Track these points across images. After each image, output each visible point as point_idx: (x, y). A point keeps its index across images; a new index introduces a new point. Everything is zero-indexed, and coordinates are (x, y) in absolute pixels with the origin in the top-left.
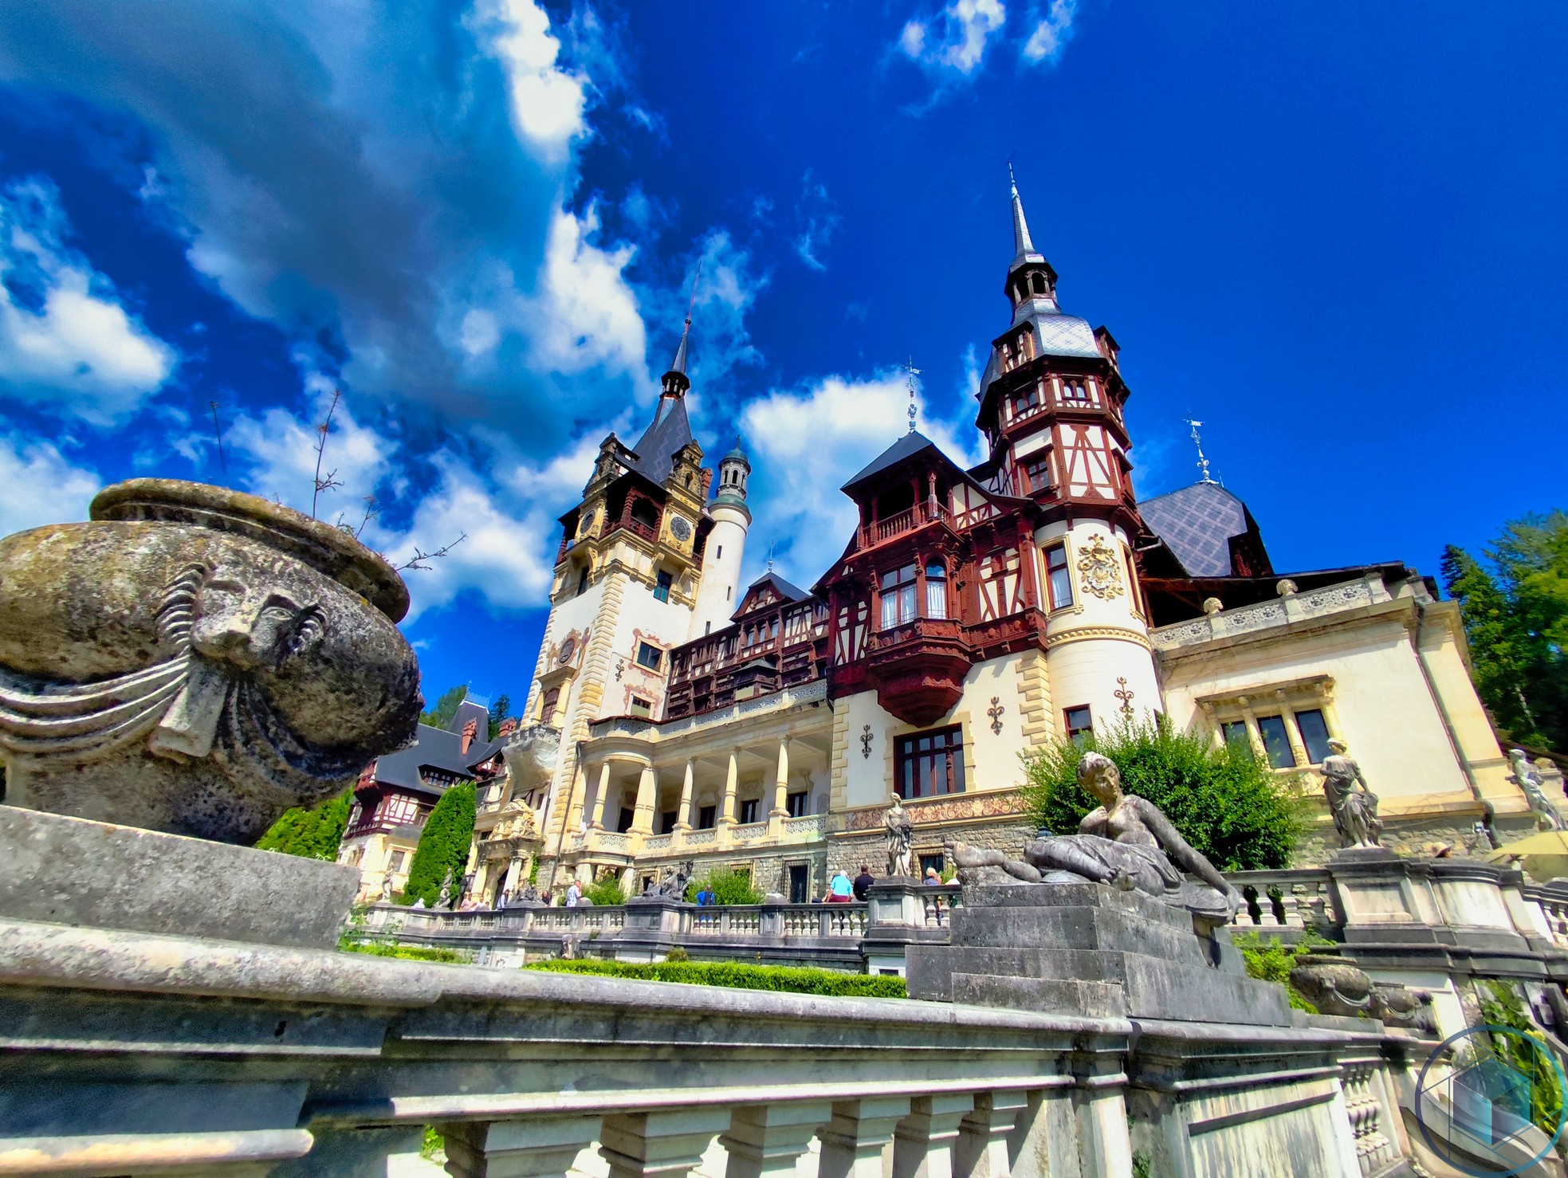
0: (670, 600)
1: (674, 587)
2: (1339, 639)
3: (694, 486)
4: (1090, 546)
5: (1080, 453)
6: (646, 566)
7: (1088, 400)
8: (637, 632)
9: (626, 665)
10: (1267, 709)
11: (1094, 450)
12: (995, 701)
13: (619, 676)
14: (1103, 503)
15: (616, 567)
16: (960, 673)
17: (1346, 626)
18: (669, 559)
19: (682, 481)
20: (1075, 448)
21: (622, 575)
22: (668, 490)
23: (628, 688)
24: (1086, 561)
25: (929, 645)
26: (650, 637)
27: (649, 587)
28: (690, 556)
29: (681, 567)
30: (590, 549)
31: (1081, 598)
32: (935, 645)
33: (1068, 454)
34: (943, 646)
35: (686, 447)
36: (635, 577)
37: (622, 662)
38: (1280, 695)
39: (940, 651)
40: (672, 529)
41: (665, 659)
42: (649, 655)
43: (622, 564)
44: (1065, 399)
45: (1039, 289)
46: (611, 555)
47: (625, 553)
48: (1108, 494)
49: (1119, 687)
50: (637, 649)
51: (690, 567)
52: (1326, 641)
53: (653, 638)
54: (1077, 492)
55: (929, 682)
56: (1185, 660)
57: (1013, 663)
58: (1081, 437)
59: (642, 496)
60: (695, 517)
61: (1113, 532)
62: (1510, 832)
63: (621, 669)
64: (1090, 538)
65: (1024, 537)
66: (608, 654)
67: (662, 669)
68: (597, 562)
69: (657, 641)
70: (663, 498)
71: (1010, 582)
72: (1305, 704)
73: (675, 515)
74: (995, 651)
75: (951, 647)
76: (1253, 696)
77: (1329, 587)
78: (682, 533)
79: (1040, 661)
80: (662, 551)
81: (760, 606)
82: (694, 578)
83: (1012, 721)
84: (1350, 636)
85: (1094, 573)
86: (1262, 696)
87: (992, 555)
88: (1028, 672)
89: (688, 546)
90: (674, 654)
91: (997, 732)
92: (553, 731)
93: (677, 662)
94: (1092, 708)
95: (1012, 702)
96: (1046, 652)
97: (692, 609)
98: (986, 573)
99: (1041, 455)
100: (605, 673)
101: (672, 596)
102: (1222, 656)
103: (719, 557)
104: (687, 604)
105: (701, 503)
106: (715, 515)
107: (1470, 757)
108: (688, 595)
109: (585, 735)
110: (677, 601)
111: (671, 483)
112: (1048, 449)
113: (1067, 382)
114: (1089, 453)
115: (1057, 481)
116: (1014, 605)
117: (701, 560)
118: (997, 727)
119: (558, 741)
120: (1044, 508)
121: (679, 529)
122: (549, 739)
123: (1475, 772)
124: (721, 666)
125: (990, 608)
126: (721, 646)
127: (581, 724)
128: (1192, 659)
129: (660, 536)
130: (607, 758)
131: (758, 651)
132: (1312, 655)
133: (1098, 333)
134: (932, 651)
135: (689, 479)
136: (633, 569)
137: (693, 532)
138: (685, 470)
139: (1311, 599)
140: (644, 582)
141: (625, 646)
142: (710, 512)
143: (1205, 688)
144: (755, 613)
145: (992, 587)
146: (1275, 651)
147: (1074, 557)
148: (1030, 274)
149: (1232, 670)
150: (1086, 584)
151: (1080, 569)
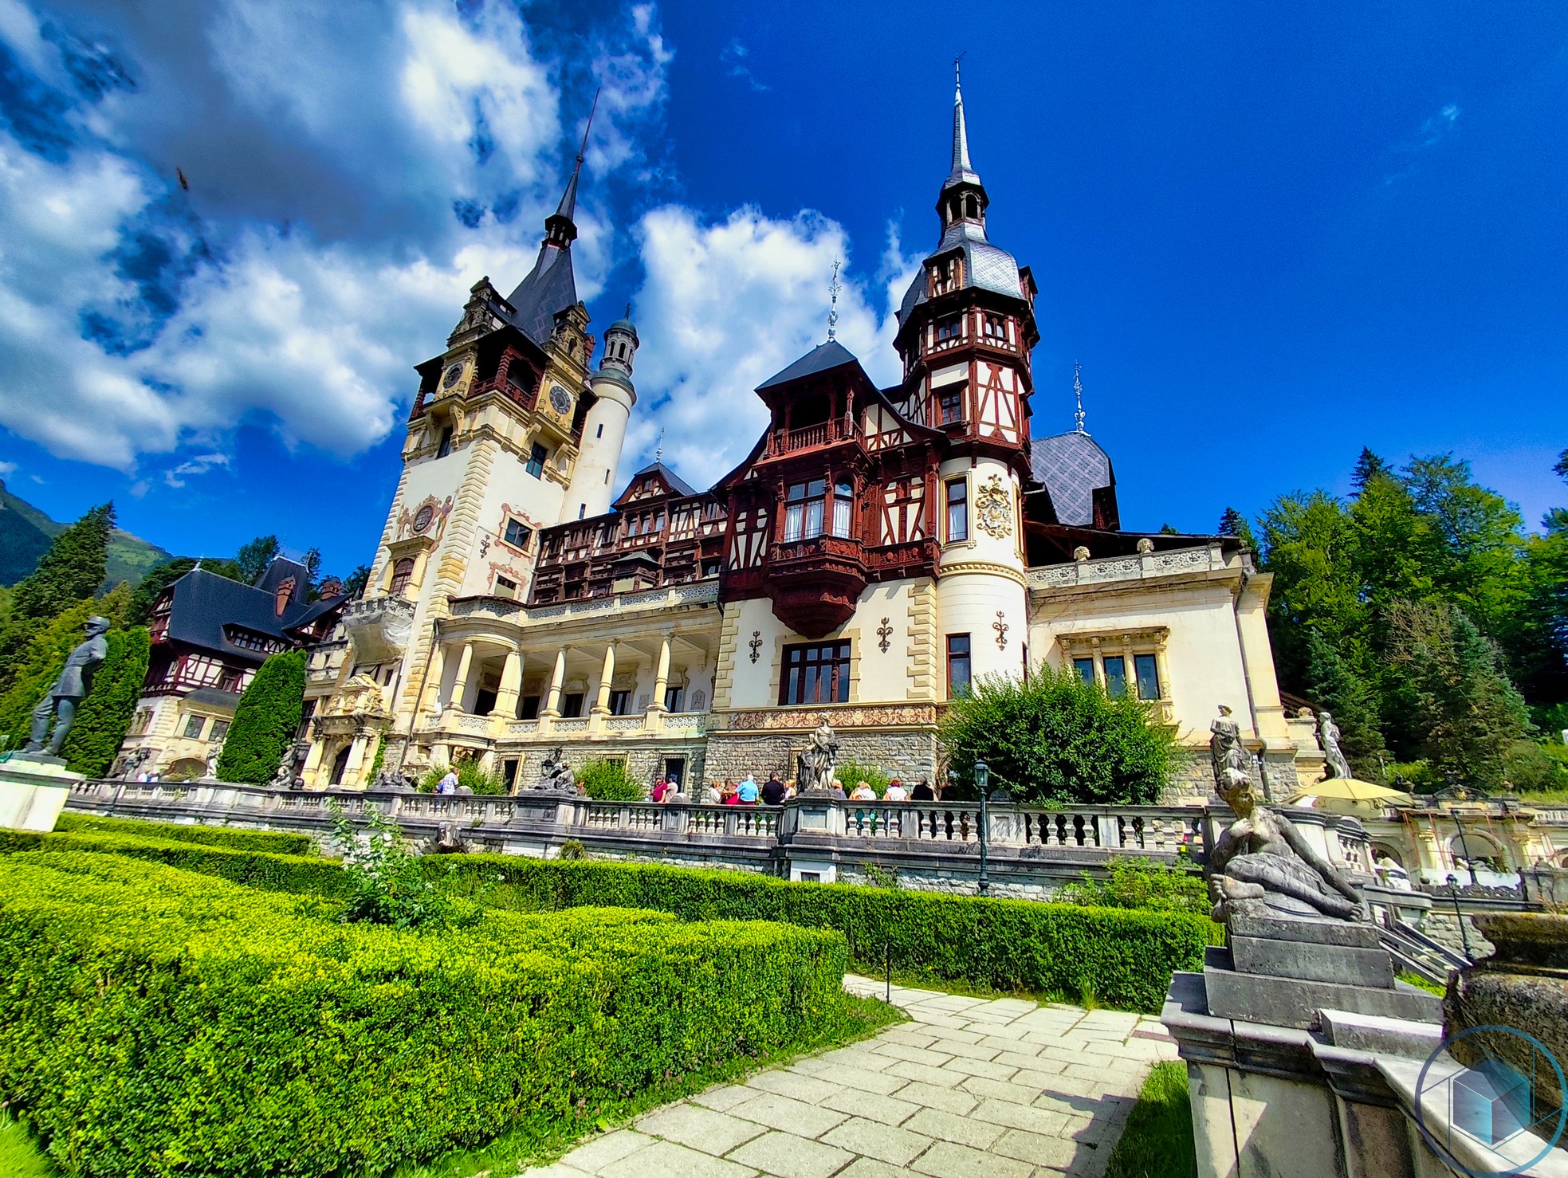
0: (543, 476)
1: (548, 463)
2: (1180, 596)
3: (578, 354)
4: (989, 485)
5: (992, 393)
6: (520, 436)
7: (1006, 340)
8: (506, 508)
9: (491, 541)
10: (1112, 650)
11: (1005, 392)
12: (885, 622)
13: (484, 552)
14: (1006, 445)
15: (487, 432)
16: (854, 590)
17: (1187, 586)
18: (545, 432)
19: (565, 347)
20: (988, 388)
21: (492, 442)
22: (549, 355)
23: (493, 566)
24: (984, 500)
25: (831, 562)
26: (520, 514)
27: (522, 459)
28: (568, 431)
29: (558, 442)
30: (456, 409)
31: (976, 534)
32: (837, 563)
33: (981, 392)
34: (845, 565)
35: (571, 308)
36: (507, 447)
37: (488, 537)
38: (1126, 639)
39: (841, 569)
40: (551, 399)
41: (534, 539)
42: (518, 534)
43: (493, 431)
44: (986, 336)
45: (972, 213)
46: (480, 419)
47: (497, 418)
48: (1011, 437)
49: (998, 620)
50: (505, 525)
51: (569, 443)
52: (1169, 596)
53: (523, 516)
54: (985, 431)
55: (827, 597)
56: (1053, 600)
57: (906, 587)
58: (995, 378)
59: (521, 357)
60: (577, 389)
61: (1010, 474)
62: (1274, 764)
63: (487, 546)
64: (990, 478)
65: (931, 468)
66: (474, 528)
67: (530, 550)
68: (463, 425)
69: (527, 519)
70: (543, 363)
71: (913, 510)
72: (1143, 648)
73: (555, 383)
74: (892, 575)
75: (852, 566)
76: (1104, 638)
77: (1179, 550)
78: (562, 405)
79: (931, 589)
80: (539, 422)
81: (644, 496)
82: (570, 455)
83: (899, 641)
84: (1189, 594)
85: (990, 512)
86: (1111, 639)
87: (898, 481)
88: (919, 598)
89: (567, 420)
90: (544, 534)
91: (884, 650)
92: (406, 605)
93: (547, 543)
94: (972, 637)
95: (900, 624)
96: (937, 580)
97: (566, 488)
98: (890, 498)
99: (956, 389)
100: (469, 548)
101: (545, 472)
102: (1083, 600)
103: (599, 436)
104: (561, 483)
105: (584, 373)
106: (599, 390)
107: (1257, 704)
108: (563, 473)
109: (444, 612)
110: (551, 478)
111: (554, 348)
112: (964, 383)
113: (989, 319)
114: (1000, 394)
115: (968, 419)
116: (914, 533)
117: (580, 437)
118: (884, 645)
119: (412, 616)
120: (953, 443)
121: (559, 400)
122: (402, 613)
123: (1258, 715)
124: (597, 553)
125: (890, 532)
126: (599, 532)
127: (440, 600)
128: (1058, 599)
129: (537, 404)
130: (470, 639)
131: (640, 542)
132: (1156, 607)
133: (1023, 273)
134: (834, 568)
135: (572, 344)
136: (505, 438)
137: (573, 405)
138: (569, 334)
139: (1163, 558)
140: (517, 453)
141: (491, 520)
142: (592, 385)
143: (1065, 627)
144: (639, 502)
145: (894, 513)
146: (1126, 601)
147: (974, 495)
148: (965, 194)
149: (1089, 613)
150: (981, 521)
151: (977, 506)
